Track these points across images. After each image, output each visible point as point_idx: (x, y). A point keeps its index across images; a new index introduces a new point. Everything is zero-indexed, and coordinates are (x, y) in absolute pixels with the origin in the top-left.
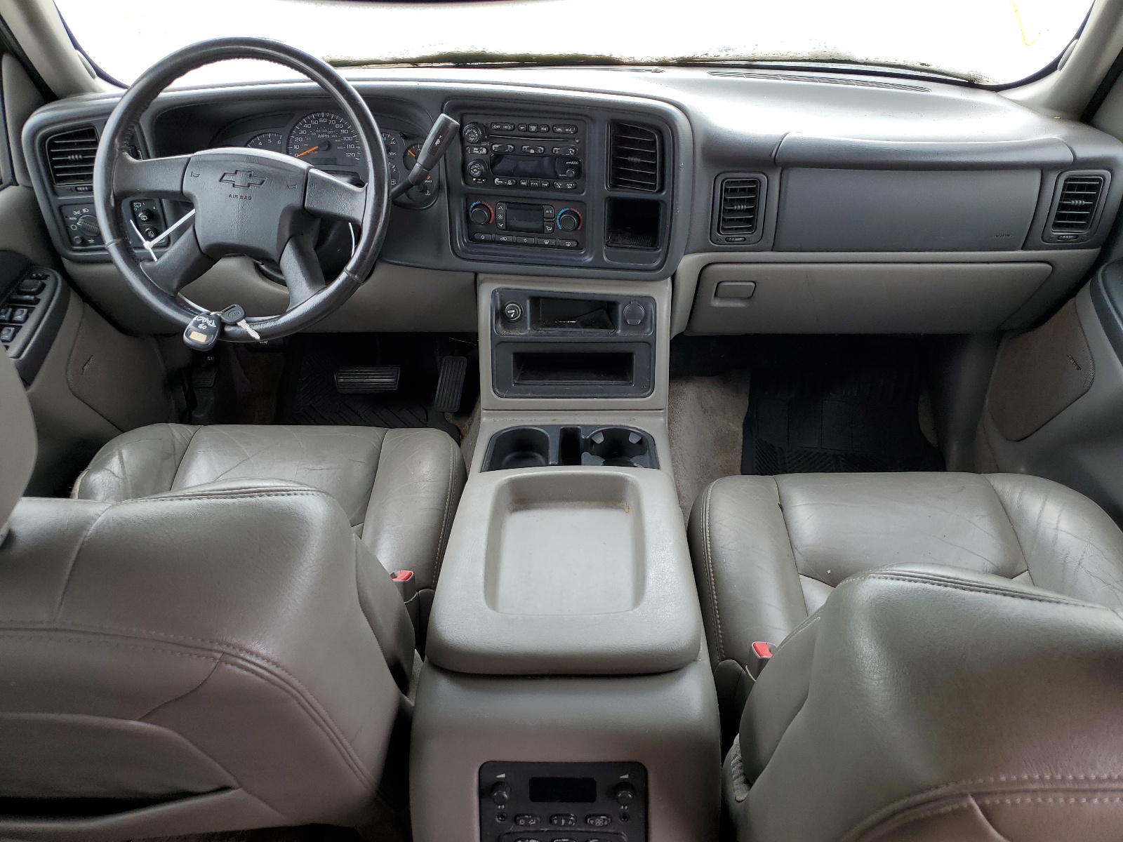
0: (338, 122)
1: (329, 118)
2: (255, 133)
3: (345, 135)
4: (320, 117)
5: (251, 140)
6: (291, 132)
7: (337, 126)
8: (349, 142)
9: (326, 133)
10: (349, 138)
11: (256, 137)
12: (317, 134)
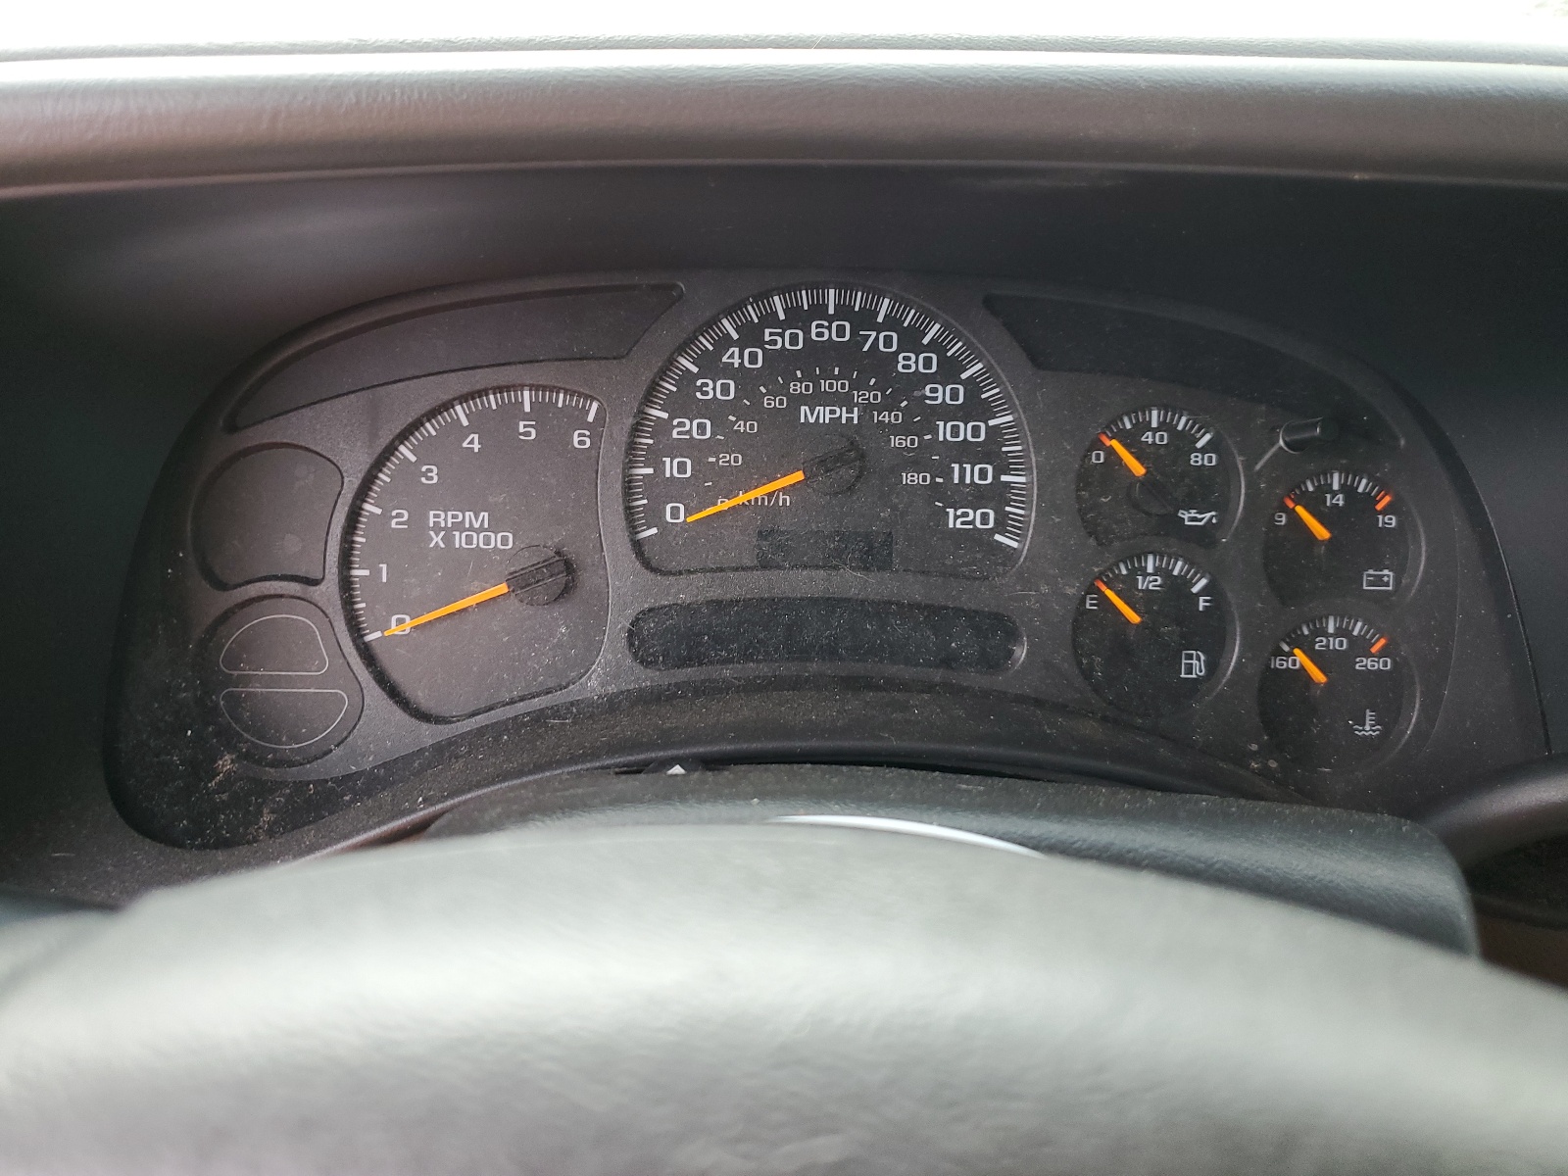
0: (911, 340)
1: (864, 320)
2: (457, 383)
3: (946, 413)
4: (818, 311)
5: (417, 425)
6: (653, 389)
7: (910, 363)
8: (965, 452)
9: (846, 401)
10: (965, 431)
11: (447, 406)
12: (797, 401)
